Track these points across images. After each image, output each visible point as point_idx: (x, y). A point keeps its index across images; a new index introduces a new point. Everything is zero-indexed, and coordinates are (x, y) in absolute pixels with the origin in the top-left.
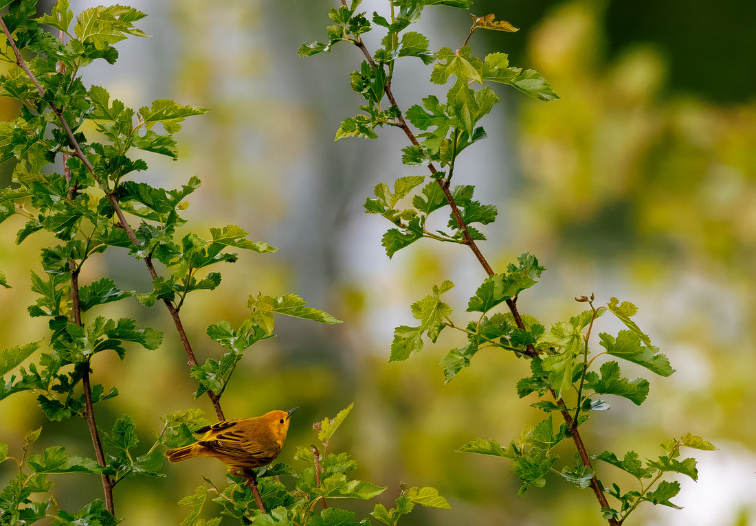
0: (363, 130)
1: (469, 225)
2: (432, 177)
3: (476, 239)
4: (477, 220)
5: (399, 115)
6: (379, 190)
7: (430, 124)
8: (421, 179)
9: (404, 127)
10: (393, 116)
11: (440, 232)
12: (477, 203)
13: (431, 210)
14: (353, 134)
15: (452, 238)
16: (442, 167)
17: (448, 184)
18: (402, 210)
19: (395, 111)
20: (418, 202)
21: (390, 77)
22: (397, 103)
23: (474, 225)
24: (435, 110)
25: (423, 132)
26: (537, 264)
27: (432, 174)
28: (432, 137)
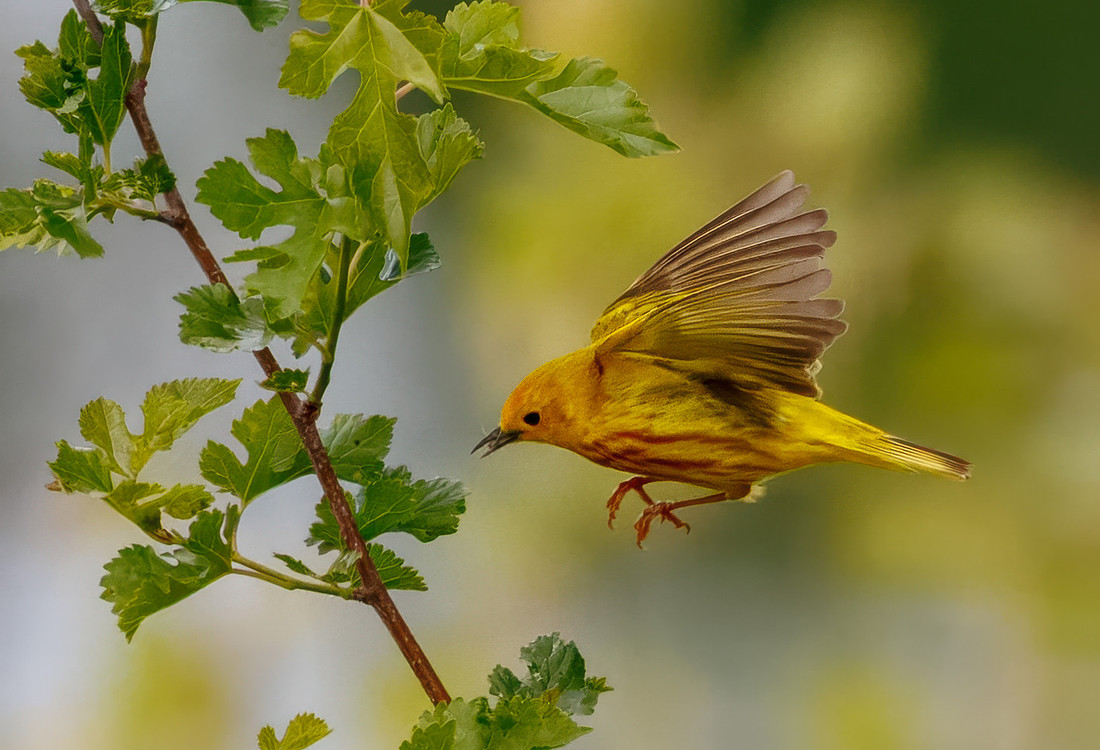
0: (59, 227)
1: (373, 541)
2: (267, 385)
3: (396, 584)
4: (401, 527)
5: (168, 185)
6: (94, 419)
7: (270, 220)
8: (225, 391)
9: (183, 225)
10: (151, 190)
11: (286, 559)
12: (401, 473)
13: (258, 488)
14: (20, 240)
15: (324, 579)
16: (297, 355)
17: (313, 408)
18: (168, 486)
19: (156, 173)
20: (216, 463)
21: (145, 66)
22: (165, 149)
23: (388, 541)
24: (284, 176)
25: (249, 244)
26: (582, 671)
27: (263, 377)
28: (274, 260)
